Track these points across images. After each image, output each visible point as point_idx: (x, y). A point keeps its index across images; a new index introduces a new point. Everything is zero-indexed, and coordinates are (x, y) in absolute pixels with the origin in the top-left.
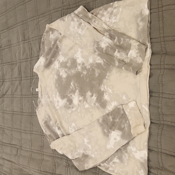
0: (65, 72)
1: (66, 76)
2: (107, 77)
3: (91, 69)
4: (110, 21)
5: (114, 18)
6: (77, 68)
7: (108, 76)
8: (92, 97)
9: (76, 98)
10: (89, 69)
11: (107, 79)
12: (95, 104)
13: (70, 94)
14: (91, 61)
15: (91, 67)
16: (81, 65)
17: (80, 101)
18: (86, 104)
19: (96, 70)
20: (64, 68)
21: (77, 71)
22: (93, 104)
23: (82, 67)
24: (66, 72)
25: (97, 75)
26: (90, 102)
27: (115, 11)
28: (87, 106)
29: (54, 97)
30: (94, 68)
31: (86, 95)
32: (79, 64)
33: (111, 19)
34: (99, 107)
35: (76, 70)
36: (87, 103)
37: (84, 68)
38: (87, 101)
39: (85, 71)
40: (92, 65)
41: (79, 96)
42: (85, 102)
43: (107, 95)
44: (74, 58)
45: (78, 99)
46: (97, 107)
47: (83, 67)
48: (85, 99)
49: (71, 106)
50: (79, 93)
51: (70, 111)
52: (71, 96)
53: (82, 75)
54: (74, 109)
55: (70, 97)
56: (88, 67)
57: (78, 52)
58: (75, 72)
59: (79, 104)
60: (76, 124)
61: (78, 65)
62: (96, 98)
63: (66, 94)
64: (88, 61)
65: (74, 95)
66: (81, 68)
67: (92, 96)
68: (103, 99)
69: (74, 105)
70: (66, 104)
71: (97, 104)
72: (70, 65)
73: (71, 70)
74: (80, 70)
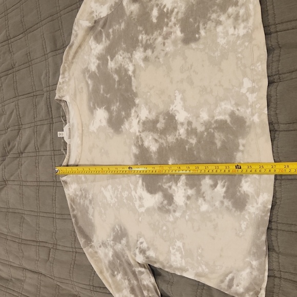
0: (154, 141)
1: (157, 147)
2: (241, 148)
3: (206, 134)
4: (236, 33)
5: (242, 25)
6: (178, 131)
7: (244, 146)
8: (216, 190)
9: (180, 192)
10: (202, 133)
11: (242, 152)
12: (222, 202)
13: (167, 183)
14: (205, 116)
15: (207, 130)
16: (185, 126)
17: (188, 198)
18: (203, 203)
19: (217, 135)
20: (152, 133)
21: (179, 138)
22: (217, 204)
23: (187, 130)
24: (156, 140)
25: (219, 144)
26: (212, 198)
27: (242, 11)
28: (204, 207)
29: (132, 189)
30: (212, 131)
31: (201, 185)
32: (182, 124)
33: (236, 29)
34: (231, 207)
35: (177, 136)
36: (205, 200)
37: (191, 132)
38: (204, 197)
39: (193, 137)
40: (207, 125)
41: (185, 187)
42: (200, 200)
43: (248, 184)
44: (171, 113)
45: (183, 195)
46: (227, 208)
47: (189, 129)
48: (200, 194)
49: (170, 208)
50: (185, 181)
51: (171, 218)
52: (170, 187)
53: (187, 147)
54: (178, 214)
55: (169, 189)
56: (201, 129)
57: (176, 99)
58: (174, 141)
59: (186, 204)
60: (184, 244)
61: (179, 126)
62: (224, 189)
63: (160, 184)
64: (198, 116)
65: (177, 184)
66: (185, 132)
67: (215, 186)
68: (240, 191)
69: (177, 206)
70: (162, 203)
71: (227, 203)
72: (163, 126)
73: (167, 136)
74: (183, 137)
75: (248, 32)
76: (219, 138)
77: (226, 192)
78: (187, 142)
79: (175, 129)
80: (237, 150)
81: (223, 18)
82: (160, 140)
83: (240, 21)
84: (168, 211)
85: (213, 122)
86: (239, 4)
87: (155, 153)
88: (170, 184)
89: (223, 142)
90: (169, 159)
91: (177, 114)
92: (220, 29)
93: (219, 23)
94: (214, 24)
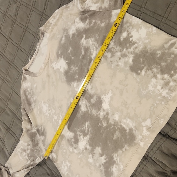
75: (168, 97)
76: (117, 135)
77: (105, 163)
78: (101, 122)
79: (99, 110)
80: (121, 148)
81: (159, 76)
82: (89, 108)
83: (167, 88)
84: (72, 145)
85: (119, 124)
86: (173, 78)
87: (82, 112)
88: (81, 134)
89: (118, 138)
90: (87, 122)
91: (104, 103)
92: (154, 80)
93: (155, 76)
94: (152, 75)
